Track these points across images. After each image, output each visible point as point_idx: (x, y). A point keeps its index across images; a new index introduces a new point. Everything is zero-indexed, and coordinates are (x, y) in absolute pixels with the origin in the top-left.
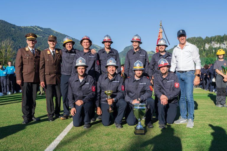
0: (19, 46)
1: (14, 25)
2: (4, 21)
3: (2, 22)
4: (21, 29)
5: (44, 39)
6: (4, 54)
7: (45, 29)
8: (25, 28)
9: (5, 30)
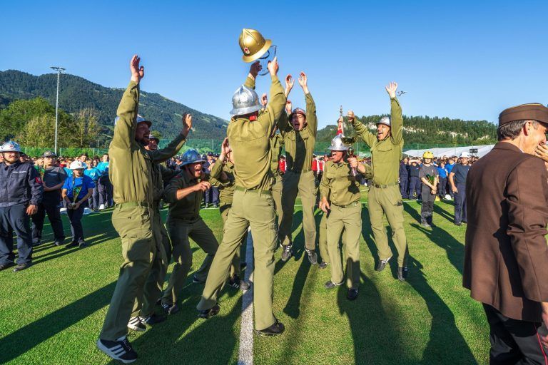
0: (108, 117)
1: (99, 86)
2: (82, 78)
3: (78, 80)
4: (111, 92)
5: (148, 109)
6: (82, 130)
7: (150, 94)
8: (117, 90)
9: (82, 92)
